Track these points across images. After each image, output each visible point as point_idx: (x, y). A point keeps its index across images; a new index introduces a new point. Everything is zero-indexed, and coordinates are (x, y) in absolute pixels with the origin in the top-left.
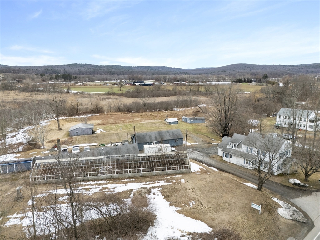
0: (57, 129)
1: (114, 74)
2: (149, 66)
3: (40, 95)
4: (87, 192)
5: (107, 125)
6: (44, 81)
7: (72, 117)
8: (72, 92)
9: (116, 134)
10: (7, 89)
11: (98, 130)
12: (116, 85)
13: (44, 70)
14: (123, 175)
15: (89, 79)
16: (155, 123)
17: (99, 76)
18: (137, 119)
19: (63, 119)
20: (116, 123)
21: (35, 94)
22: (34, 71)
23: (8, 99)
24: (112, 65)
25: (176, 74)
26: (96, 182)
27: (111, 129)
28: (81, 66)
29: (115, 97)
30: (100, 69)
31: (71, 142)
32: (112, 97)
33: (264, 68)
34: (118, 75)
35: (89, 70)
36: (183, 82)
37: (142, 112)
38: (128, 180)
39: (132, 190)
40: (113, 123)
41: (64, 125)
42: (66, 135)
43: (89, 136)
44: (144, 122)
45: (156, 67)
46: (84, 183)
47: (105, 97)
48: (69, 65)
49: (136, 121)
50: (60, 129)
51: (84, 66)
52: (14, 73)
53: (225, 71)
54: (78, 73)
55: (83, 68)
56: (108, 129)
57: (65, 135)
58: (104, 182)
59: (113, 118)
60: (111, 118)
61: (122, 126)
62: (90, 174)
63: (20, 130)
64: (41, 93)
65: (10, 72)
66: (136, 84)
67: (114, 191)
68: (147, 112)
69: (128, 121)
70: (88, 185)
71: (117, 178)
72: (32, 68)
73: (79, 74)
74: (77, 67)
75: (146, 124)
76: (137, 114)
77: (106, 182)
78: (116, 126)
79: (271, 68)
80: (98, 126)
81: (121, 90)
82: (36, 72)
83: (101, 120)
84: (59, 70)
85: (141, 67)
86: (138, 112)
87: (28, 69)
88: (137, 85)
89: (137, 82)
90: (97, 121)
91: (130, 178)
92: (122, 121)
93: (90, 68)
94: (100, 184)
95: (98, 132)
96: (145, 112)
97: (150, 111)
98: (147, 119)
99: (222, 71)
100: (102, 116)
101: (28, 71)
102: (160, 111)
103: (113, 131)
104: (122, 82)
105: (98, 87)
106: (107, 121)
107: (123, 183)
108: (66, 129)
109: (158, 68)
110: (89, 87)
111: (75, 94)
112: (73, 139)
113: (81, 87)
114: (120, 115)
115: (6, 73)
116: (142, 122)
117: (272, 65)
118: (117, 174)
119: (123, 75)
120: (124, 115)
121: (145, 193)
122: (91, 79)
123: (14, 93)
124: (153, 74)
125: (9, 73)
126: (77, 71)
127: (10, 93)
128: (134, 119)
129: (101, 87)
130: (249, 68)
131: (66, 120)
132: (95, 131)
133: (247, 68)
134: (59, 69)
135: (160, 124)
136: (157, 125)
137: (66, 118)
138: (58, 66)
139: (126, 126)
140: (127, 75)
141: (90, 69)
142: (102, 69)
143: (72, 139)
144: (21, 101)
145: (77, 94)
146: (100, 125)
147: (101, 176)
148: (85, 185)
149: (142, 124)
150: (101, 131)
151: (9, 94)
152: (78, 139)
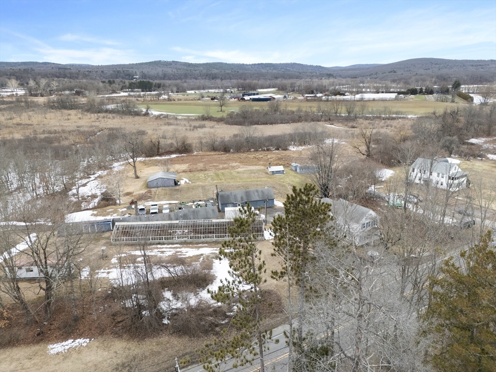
0: (134, 176)
1: (215, 78)
2: (271, 64)
3: (109, 118)
4: (161, 255)
5: (195, 173)
6: (114, 92)
7: (151, 158)
8: (152, 114)
9: (203, 187)
10: (65, 108)
11: (183, 179)
12: (215, 100)
13: (113, 73)
14: (197, 240)
15: (178, 89)
16: (255, 171)
17: (192, 82)
18: (234, 164)
19: (140, 162)
20: (206, 170)
21: (104, 117)
22: (99, 73)
23: (69, 126)
24: (214, 63)
25: (313, 76)
26: (170, 246)
27: (198, 179)
28: (166, 65)
29: (212, 123)
30: (195, 70)
31: (150, 197)
32: (207, 123)
33: (464, 66)
34: (222, 79)
35: (179, 71)
36: (319, 95)
37: (244, 152)
38: (201, 245)
39: (202, 255)
40: (201, 170)
41: (142, 171)
42: (145, 186)
43: (171, 189)
44: (242, 170)
45: (283, 64)
46: (159, 246)
47: (197, 124)
48: (148, 63)
49: (231, 166)
50: (137, 177)
51: (171, 64)
52: (70, 78)
53: (395, 72)
54: (162, 76)
55: (170, 68)
56: (194, 180)
57: (143, 186)
58: (178, 246)
59: (204, 162)
60: (201, 162)
61: (213, 174)
62: (165, 238)
63: (91, 176)
64: (110, 115)
65: (65, 76)
66: (247, 98)
67: (185, 255)
68: (251, 152)
69: (221, 166)
70: (163, 248)
71: (191, 243)
72: (96, 70)
73: (164, 79)
74: (160, 67)
75: (243, 173)
76: (236, 156)
77: (180, 246)
78: (205, 174)
79: (475, 66)
80: (183, 174)
81: (221, 111)
82: (101, 76)
83: (188, 164)
84: (134, 72)
85: (259, 64)
86: (237, 152)
87: (90, 72)
88: (247, 100)
89: (249, 95)
90: (182, 165)
91: (203, 243)
92: (214, 166)
93: (180, 67)
94: (174, 248)
95: (182, 182)
96: (248, 151)
97: (254, 151)
98: (246, 165)
99: (389, 72)
100: (190, 158)
101: (90, 74)
102: (268, 150)
103: (200, 182)
104: (226, 92)
105: (190, 104)
106: (195, 167)
107: (196, 248)
108: (144, 177)
109: (286, 67)
110: (177, 104)
111: (158, 117)
112: (153, 193)
113: (165, 104)
114: (214, 156)
115: (60, 79)
116: (239, 170)
117: (478, 61)
118: (191, 238)
119: (229, 80)
120: (219, 156)
121: (213, 258)
122: (181, 89)
123: (76, 115)
124: (276, 78)
125: (64, 78)
126: (160, 73)
127: (69, 115)
128: (230, 165)
129: (195, 105)
130: (437, 66)
131: (144, 163)
132: (178, 182)
133: (433, 65)
134: (134, 70)
135: (260, 173)
136: (257, 174)
137: (144, 159)
138: (132, 66)
139: (217, 175)
140: (235, 79)
141: (180, 69)
142: (198, 68)
143: (150, 192)
144: (86, 129)
145: (159, 117)
146: (185, 172)
147: (176, 240)
148: (160, 248)
149: (238, 173)
150: (186, 182)
151: (69, 117)
152: (157, 192)
